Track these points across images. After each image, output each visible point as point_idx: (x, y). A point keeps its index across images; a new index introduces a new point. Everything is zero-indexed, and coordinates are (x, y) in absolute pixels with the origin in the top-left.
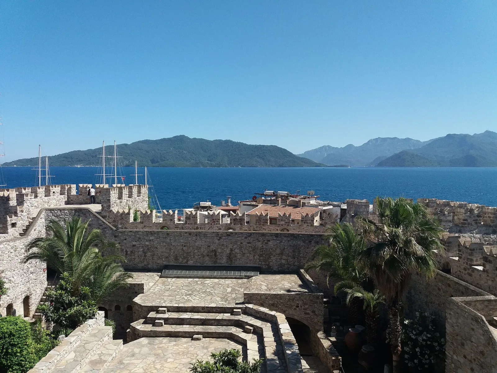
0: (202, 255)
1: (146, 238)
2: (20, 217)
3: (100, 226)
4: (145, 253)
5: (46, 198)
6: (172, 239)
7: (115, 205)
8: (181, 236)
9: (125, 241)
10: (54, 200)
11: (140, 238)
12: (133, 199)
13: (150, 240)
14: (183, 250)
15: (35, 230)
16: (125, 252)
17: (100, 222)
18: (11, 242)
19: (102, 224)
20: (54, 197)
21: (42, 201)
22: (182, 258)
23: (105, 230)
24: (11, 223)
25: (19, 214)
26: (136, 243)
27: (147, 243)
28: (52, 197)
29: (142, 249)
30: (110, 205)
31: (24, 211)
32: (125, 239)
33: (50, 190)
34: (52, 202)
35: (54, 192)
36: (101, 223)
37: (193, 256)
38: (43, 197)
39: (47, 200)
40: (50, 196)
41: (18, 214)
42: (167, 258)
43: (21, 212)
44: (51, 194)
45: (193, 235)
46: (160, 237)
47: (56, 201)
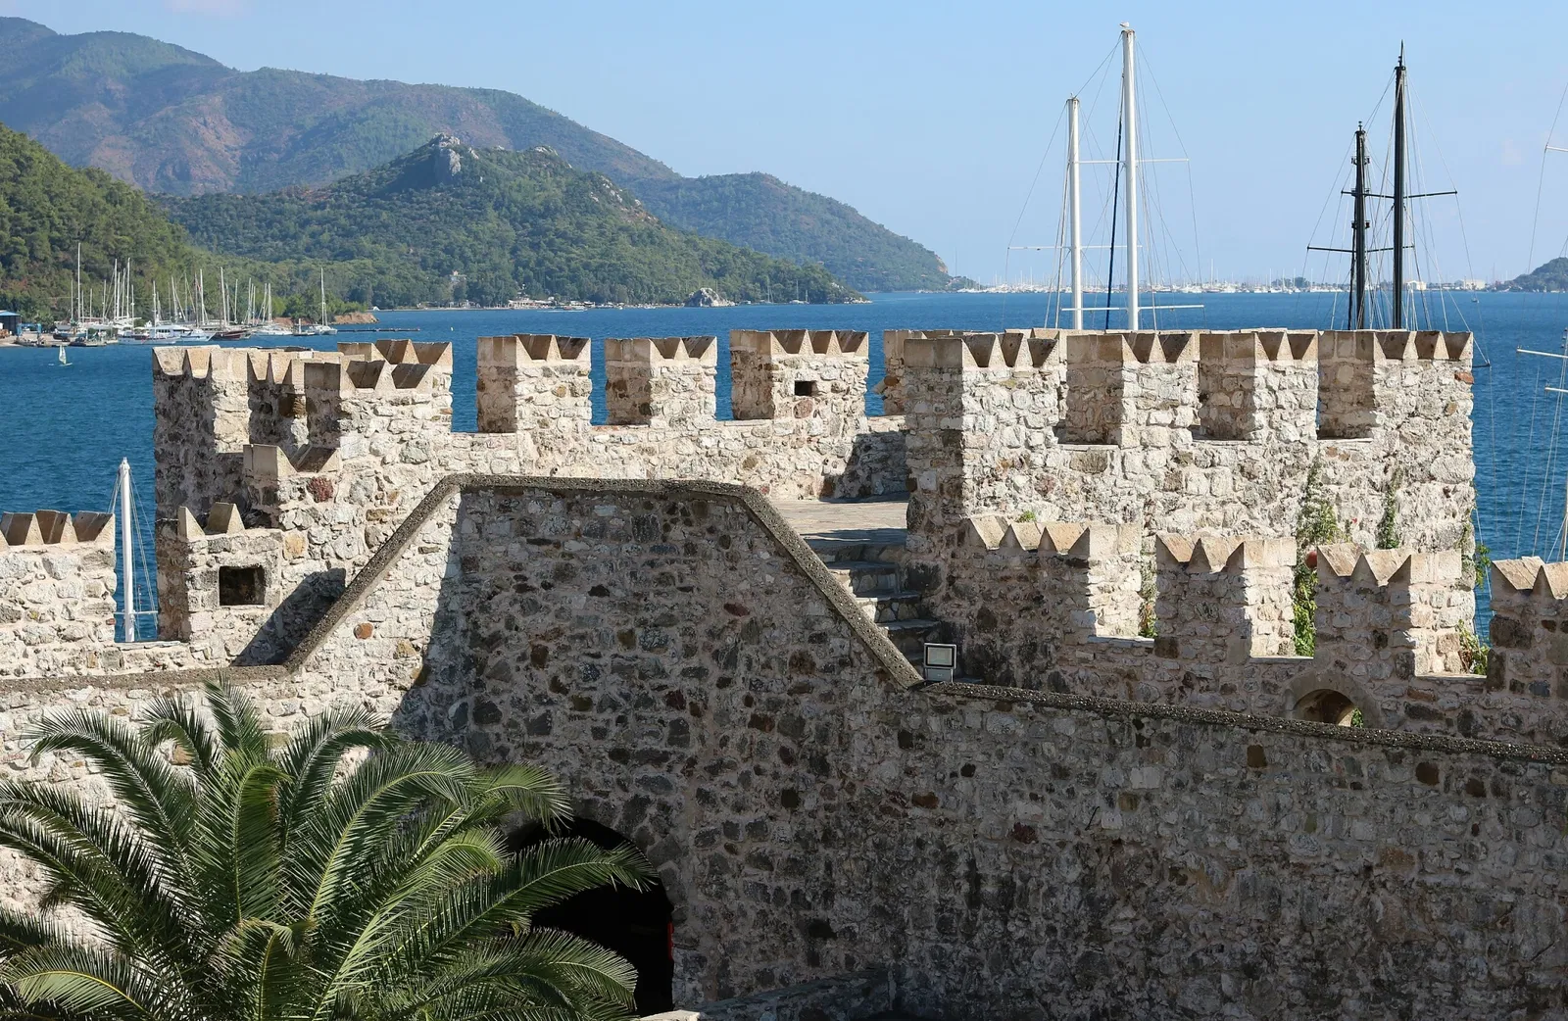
0: (1522, 983)
1: (1107, 774)
2: (300, 528)
3: (811, 640)
4: (1096, 907)
5: (731, 429)
6: (1284, 800)
7: (1020, 480)
8: (1356, 786)
9: (963, 785)
10: (804, 450)
11: (1061, 772)
12: (1252, 451)
13: (1132, 800)
14: (1371, 921)
15: (362, 632)
16: (967, 876)
17: (816, 609)
18: (135, 693)
19: (827, 625)
20: (801, 422)
21: (690, 448)
22: (1364, 997)
23: (845, 674)
24: (216, 567)
25: (291, 504)
26: (1035, 809)
27: (1113, 821)
28: (785, 421)
29: (1073, 874)
30: (960, 477)
31: (341, 490)
32: (968, 771)
33: (769, 367)
34: (782, 458)
35: (804, 388)
36: (818, 619)
37: (1444, 990)
38: (705, 418)
39: (735, 445)
40: (768, 413)
41: (283, 507)
42: (1250, 971)
43: (309, 496)
44: (777, 399)
45: (1447, 786)
46: (1198, 778)
47: (819, 459)
